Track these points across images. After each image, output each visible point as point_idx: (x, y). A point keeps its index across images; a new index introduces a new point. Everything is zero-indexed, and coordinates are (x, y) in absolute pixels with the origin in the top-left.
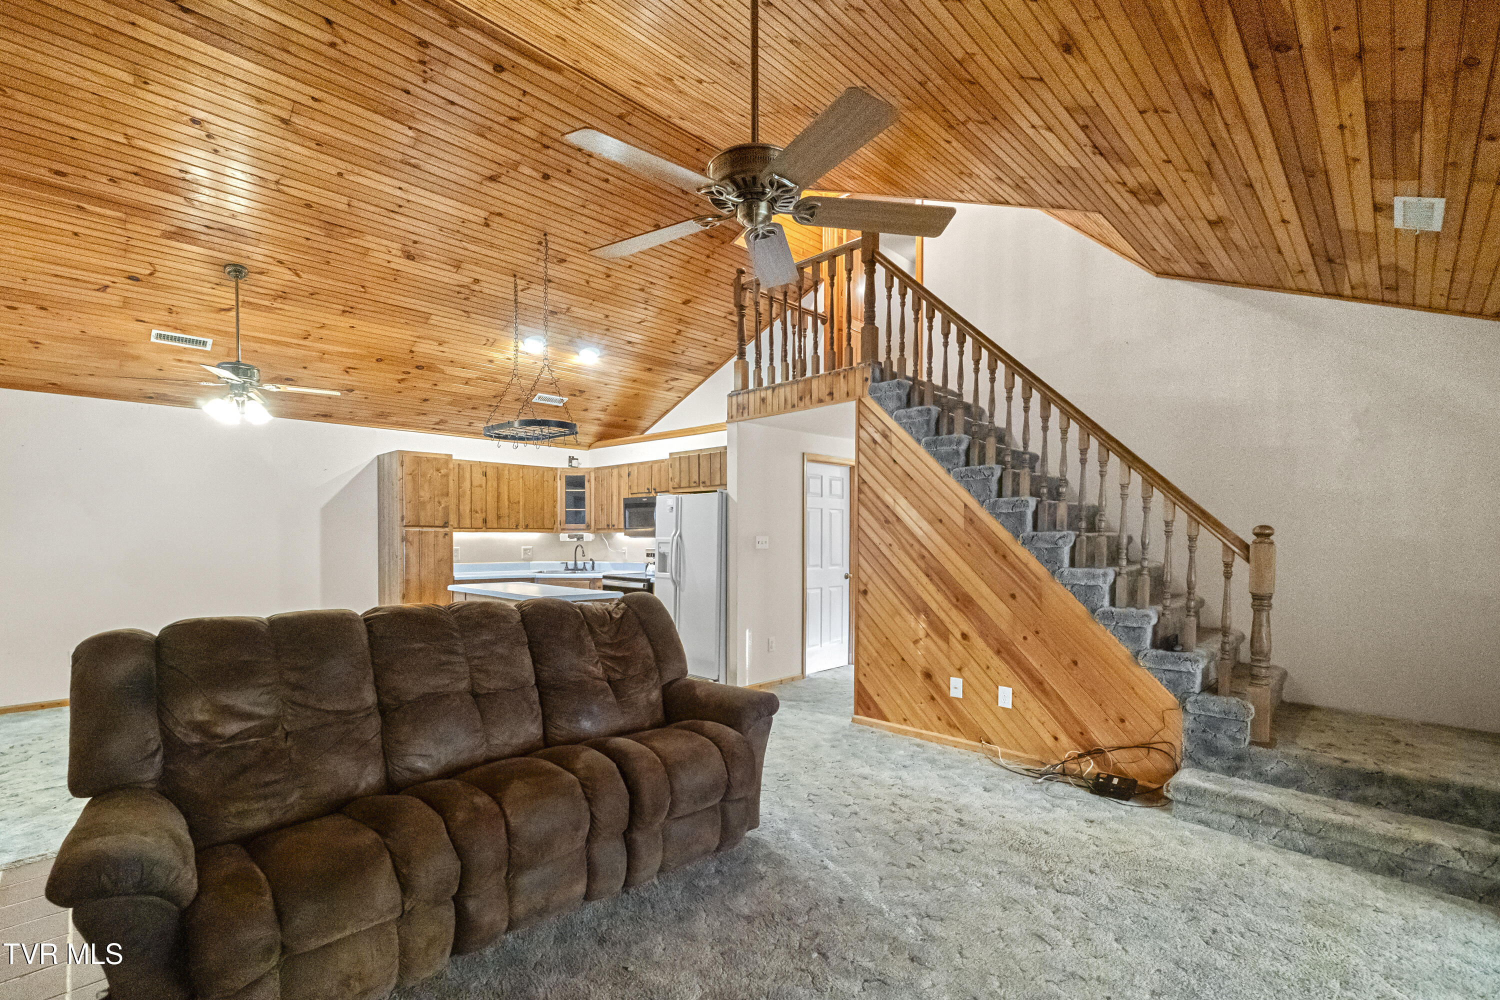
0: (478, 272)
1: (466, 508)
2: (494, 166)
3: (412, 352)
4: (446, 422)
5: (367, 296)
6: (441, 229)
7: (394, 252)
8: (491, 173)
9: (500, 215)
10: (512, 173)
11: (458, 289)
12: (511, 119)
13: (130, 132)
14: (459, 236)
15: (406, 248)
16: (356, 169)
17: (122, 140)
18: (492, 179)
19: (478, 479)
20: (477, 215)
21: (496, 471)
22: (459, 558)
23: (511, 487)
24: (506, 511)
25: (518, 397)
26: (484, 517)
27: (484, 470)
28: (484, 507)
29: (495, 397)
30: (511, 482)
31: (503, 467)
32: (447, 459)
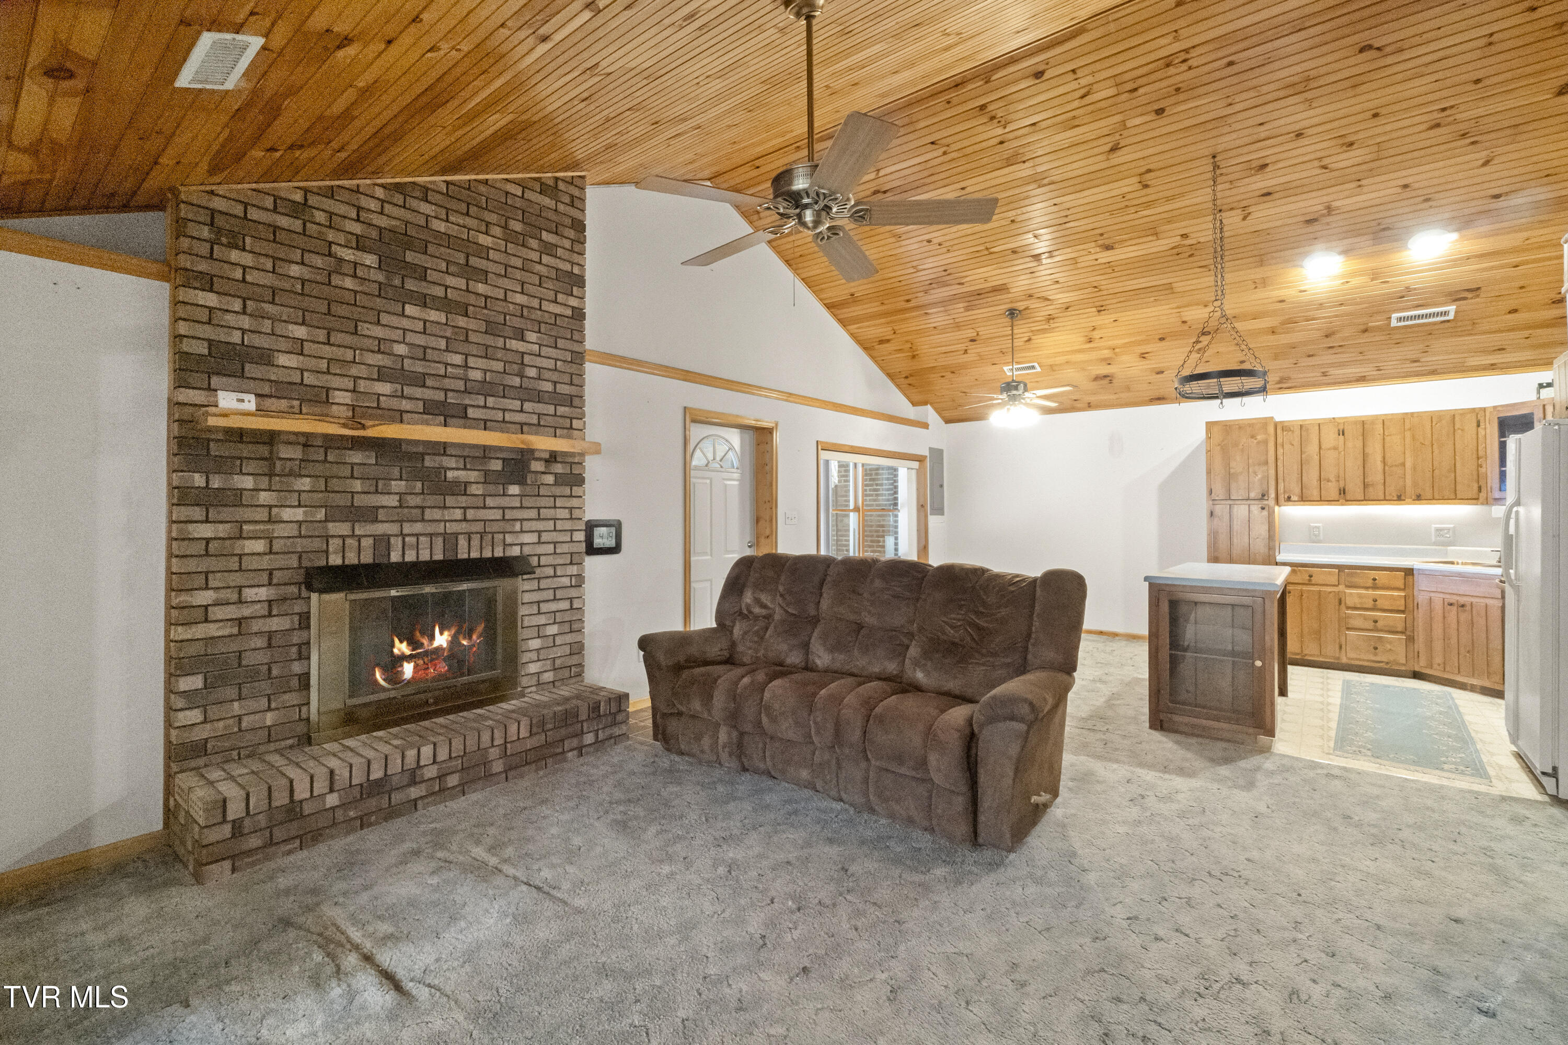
0: (1181, 227)
1: (1312, 476)
2: (1107, 139)
3: (1184, 322)
4: (1289, 378)
5: (1105, 293)
6: (1111, 213)
7: (1092, 251)
8: (1110, 145)
9: (1149, 171)
10: (1125, 133)
11: (1175, 251)
12: (1082, 97)
13: (914, 264)
14: (1133, 210)
15: (1100, 242)
16: (1019, 211)
17: (913, 270)
18: (1114, 149)
19: (1330, 438)
20: (1129, 185)
21: (1359, 427)
22: (1321, 537)
23: (1387, 445)
24: (1379, 478)
25: (1362, 327)
26: (1342, 486)
27: (1341, 427)
28: (1342, 474)
29: (1327, 336)
30: (1388, 439)
31: (1374, 419)
32: (1265, 422)
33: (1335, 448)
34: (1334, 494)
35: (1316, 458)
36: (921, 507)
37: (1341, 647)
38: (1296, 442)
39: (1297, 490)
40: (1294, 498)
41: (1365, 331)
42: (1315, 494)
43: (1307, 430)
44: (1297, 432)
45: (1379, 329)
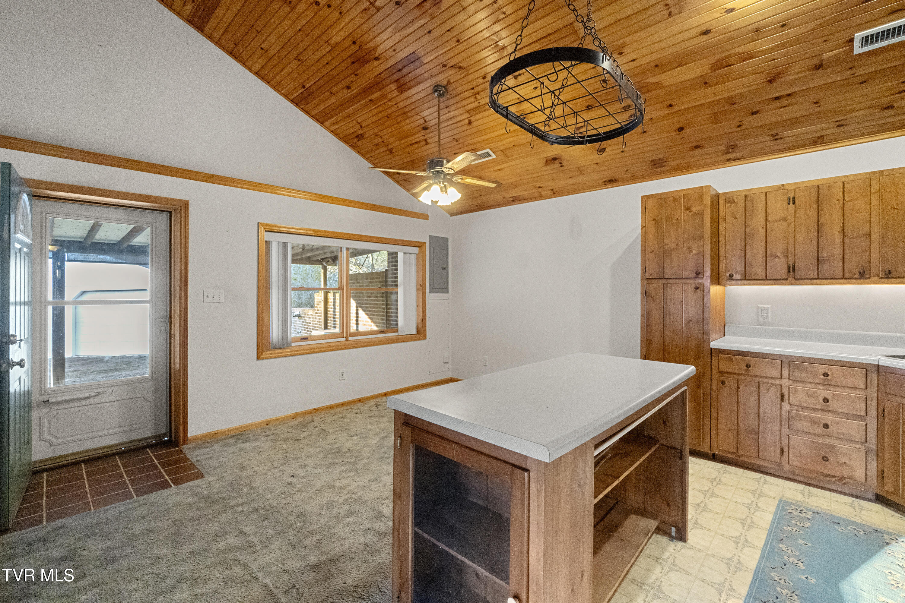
1: (756, 252)
19: (779, 207)
21: (814, 192)
22: (770, 320)
23: (847, 212)
24: (837, 252)
25: (816, 61)
26: (791, 262)
27: (791, 195)
28: (791, 249)
29: (770, 82)
30: (848, 205)
31: (830, 184)
32: (700, 192)
33: (784, 219)
34: (782, 271)
35: (762, 231)
36: (421, 287)
37: (782, 453)
38: (740, 216)
39: (740, 267)
40: (737, 276)
41: (819, 67)
42: (760, 272)
43: (752, 201)
44: (741, 204)
45: (837, 60)
